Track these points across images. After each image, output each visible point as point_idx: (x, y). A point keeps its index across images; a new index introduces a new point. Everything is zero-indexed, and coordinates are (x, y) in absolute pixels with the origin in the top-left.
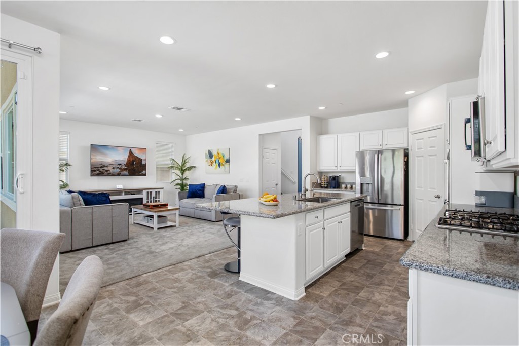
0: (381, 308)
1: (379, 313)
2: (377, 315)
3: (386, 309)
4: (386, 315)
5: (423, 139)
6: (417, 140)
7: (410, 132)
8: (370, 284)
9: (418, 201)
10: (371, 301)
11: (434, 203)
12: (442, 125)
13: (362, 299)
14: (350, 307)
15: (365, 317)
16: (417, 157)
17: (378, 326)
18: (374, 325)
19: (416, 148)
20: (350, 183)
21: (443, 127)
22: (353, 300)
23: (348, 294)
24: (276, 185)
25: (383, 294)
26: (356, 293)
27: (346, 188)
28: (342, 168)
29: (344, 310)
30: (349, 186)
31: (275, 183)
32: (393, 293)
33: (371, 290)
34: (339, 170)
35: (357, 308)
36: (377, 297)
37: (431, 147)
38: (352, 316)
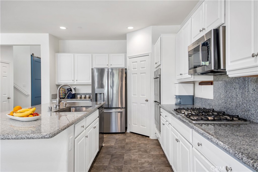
0: (139, 162)
1: (140, 164)
2: (139, 166)
3: (141, 161)
4: (143, 164)
5: (137, 62)
6: (133, 62)
7: (128, 57)
8: (126, 151)
9: (134, 104)
10: (132, 160)
11: (144, 105)
12: (149, 53)
13: (127, 160)
14: (125, 166)
15: (135, 168)
16: (133, 74)
17: (144, 170)
18: (142, 171)
19: (132, 68)
20: (84, 94)
21: (150, 55)
22: (123, 162)
23: (119, 160)
24: (8, 98)
25: (135, 154)
26: (122, 158)
27: (81, 98)
28: (78, 82)
29: (123, 169)
30: (83, 96)
31: (7, 96)
32: (139, 153)
33: (128, 154)
34: (75, 83)
35: (128, 165)
36: (133, 157)
37: (142, 68)
38: (129, 170)
